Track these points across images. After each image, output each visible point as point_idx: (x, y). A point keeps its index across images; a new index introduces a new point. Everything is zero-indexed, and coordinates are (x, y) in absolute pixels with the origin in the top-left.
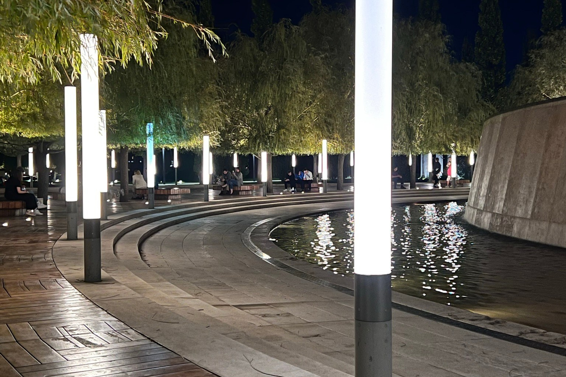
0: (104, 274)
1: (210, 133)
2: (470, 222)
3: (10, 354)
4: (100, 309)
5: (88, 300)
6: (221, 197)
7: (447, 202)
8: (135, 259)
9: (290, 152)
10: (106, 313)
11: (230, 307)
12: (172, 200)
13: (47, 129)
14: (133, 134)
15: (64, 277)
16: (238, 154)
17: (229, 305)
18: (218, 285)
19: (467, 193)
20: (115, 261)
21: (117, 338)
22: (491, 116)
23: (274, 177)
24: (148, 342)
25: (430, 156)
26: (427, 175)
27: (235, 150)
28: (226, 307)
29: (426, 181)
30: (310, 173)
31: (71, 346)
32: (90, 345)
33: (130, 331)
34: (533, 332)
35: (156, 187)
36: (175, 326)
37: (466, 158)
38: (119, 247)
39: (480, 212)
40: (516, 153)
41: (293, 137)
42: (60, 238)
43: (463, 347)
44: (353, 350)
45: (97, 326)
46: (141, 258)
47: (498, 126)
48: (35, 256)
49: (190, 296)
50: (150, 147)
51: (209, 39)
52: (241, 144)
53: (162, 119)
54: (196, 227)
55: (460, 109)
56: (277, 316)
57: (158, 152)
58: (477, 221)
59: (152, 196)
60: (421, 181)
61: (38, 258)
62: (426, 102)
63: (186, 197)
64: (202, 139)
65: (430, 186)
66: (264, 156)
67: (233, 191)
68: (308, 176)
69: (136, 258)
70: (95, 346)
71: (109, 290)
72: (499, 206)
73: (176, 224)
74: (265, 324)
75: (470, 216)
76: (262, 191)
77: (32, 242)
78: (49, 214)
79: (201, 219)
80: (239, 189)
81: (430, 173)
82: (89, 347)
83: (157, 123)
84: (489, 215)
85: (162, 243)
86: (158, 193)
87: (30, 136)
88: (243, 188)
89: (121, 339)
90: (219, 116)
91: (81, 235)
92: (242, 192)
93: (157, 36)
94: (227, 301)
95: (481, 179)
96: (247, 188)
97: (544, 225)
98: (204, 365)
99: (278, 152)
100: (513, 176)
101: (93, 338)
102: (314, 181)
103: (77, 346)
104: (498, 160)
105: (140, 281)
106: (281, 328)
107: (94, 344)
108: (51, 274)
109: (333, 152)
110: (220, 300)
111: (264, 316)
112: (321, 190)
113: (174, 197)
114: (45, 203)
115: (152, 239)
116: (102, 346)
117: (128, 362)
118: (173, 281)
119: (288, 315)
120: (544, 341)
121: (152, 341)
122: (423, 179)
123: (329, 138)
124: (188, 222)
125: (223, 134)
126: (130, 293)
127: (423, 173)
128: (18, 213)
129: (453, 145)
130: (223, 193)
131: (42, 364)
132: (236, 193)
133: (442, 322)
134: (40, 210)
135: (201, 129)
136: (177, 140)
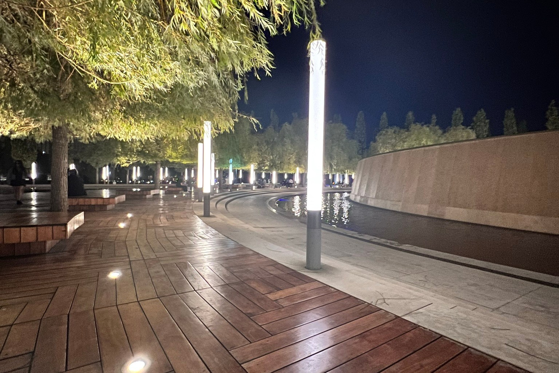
0: (211, 214)
1: (254, 164)
2: (352, 199)
3: (173, 241)
4: (209, 226)
5: (205, 223)
7: (344, 192)
9: (285, 172)
10: (211, 227)
11: (259, 228)
13: (191, 160)
14: (224, 163)
15: (196, 215)
16: (265, 173)
18: (255, 220)
19: (351, 189)
20: (216, 209)
22: (361, 159)
23: (278, 182)
24: (226, 238)
25: (338, 175)
26: (336, 183)
27: (264, 170)
30: (292, 180)
31: (197, 239)
32: (204, 239)
33: (220, 234)
34: (375, 239)
35: (233, 184)
36: (237, 233)
37: (351, 176)
39: (356, 195)
40: (370, 174)
41: (286, 167)
42: (196, 201)
44: (306, 244)
45: (207, 232)
46: (226, 209)
47: (363, 163)
48: (185, 207)
49: (244, 223)
50: (231, 169)
51: (254, 122)
52: (266, 169)
53: (236, 158)
54: (248, 199)
55: (349, 157)
56: (277, 232)
57: (234, 171)
58: (355, 199)
59: (230, 188)
61: (187, 208)
62: (337, 155)
63: (244, 188)
64: (251, 166)
65: (337, 187)
66: (274, 173)
68: (291, 181)
69: (224, 209)
70: (206, 239)
71: (213, 219)
73: (240, 198)
74: (273, 234)
76: (273, 187)
77: (185, 202)
78: (193, 193)
79: (250, 196)
83: (233, 159)
84: (359, 197)
85: (234, 205)
86: (234, 186)
87: (185, 163)
88: (266, 185)
89: (216, 237)
90: (257, 158)
91: (203, 200)
93: (234, 121)
94: (258, 226)
95: (357, 183)
99: (280, 172)
101: (205, 236)
102: (293, 183)
103: (199, 239)
104: (363, 176)
105: (225, 217)
106: (279, 236)
108: (191, 214)
109: (301, 172)
110: (256, 225)
111: (273, 231)
112: (296, 187)
113: (239, 188)
114: (191, 189)
115: (230, 203)
116: (209, 239)
117: (218, 245)
118: (238, 218)
119: (282, 231)
120: (380, 242)
121: (228, 238)
123: (300, 167)
124: (244, 197)
125: (259, 164)
126: (220, 221)
128: (180, 192)
129: (346, 171)
131: (185, 245)
132: (263, 187)
134: (189, 192)
135: (250, 162)
136: (241, 166)
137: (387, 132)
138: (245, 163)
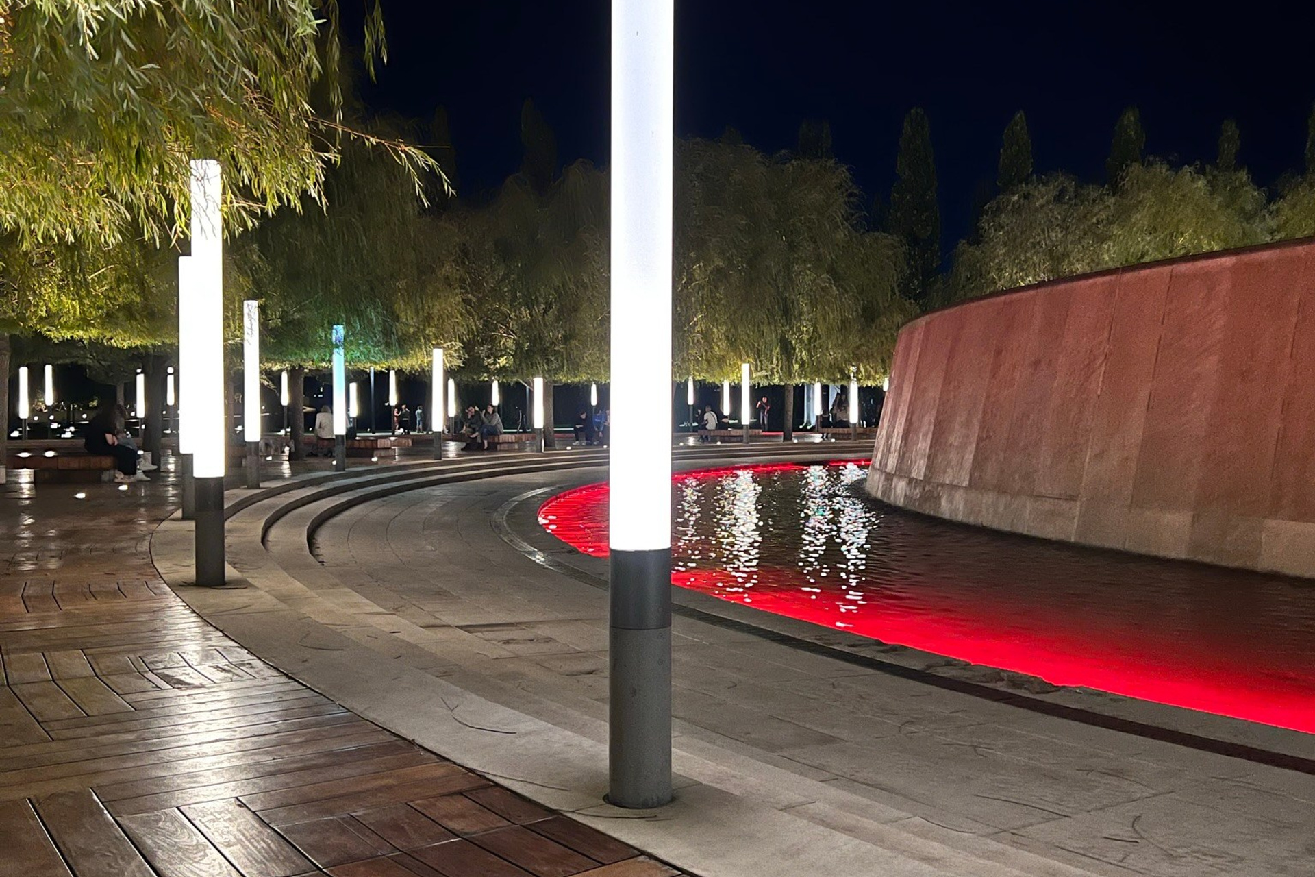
0: (230, 572)
1: (445, 345)
2: (873, 493)
3: (38, 701)
4: (211, 629)
5: (195, 615)
6: (464, 452)
7: (844, 462)
8: (298, 552)
9: (585, 379)
10: (221, 634)
11: (451, 629)
12: (380, 457)
14: (305, 344)
15: (161, 577)
16: (499, 383)
17: (449, 626)
18: (438, 593)
21: (229, 675)
22: (912, 319)
24: (283, 679)
25: (817, 387)
26: (813, 420)
27: (493, 374)
28: (444, 629)
29: (813, 430)
31: (149, 687)
32: (180, 686)
33: (256, 663)
34: (949, 664)
36: (336, 654)
38: (273, 534)
40: (947, 381)
42: (171, 517)
43: (831, 688)
45: (201, 656)
46: (308, 551)
47: (919, 336)
48: (118, 545)
49: (384, 610)
50: (339, 365)
51: (416, 166)
52: (501, 365)
53: (359, 320)
54: (415, 502)
55: (864, 310)
56: (529, 642)
57: (354, 375)
58: (885, 492)
59: (339, 450)
60: (805, 429)
61: (125, 548)
62: (811, 299)
63: (404, 452)
64: (429, 354)
65: (817, 438)
66: (538, 384)
67: (488, 443)
69: (302, 550)
70: (190, 686)
71: (236, 598)
72: (919, 470)
73: (383, 496)
74: (505, 654)
75: (876, 485)
76: (535, 444)
77: (121, 522)
79: (427, 489)
80: (496, 440)
81: (817, 417)
82: (178, 688)
83: (349, 326)
84: (905, 481)
85: (352, 527)
87: (126, 345)
88: (503, 438)
89: (237, 675)
90: (459, 317)
92: (503, 445)
93: (323, 161)
94: (445, 619)
96: (510, 438)
97: (989, 498)
98: (371, 715)
99: (563, 378)
100: (941, 418)
101: (188, 674)
103: (158, 687)
105: (297, 586)
106: (531, 661)
107: (189, 684)
108: (139, 574)
110: (436, 618)
111: (507, 642)
113: (383, 453)
115: (333, 521)
116: (202, 686)
118: (359, 588)
120: (967, 678)
121: (290, 678)
122: (809, 427)
124: (402, 494)
125: (467, 347)
126: (270, 603)
127: (809, 417)
129: (852, 368)
130: (470, 447)
131: (88, 715)
132: (493, 447)
133: (804, 649)
135: (427, 338)
136: (387, 358)
137: (1026, 196)
138: (403, 343)
